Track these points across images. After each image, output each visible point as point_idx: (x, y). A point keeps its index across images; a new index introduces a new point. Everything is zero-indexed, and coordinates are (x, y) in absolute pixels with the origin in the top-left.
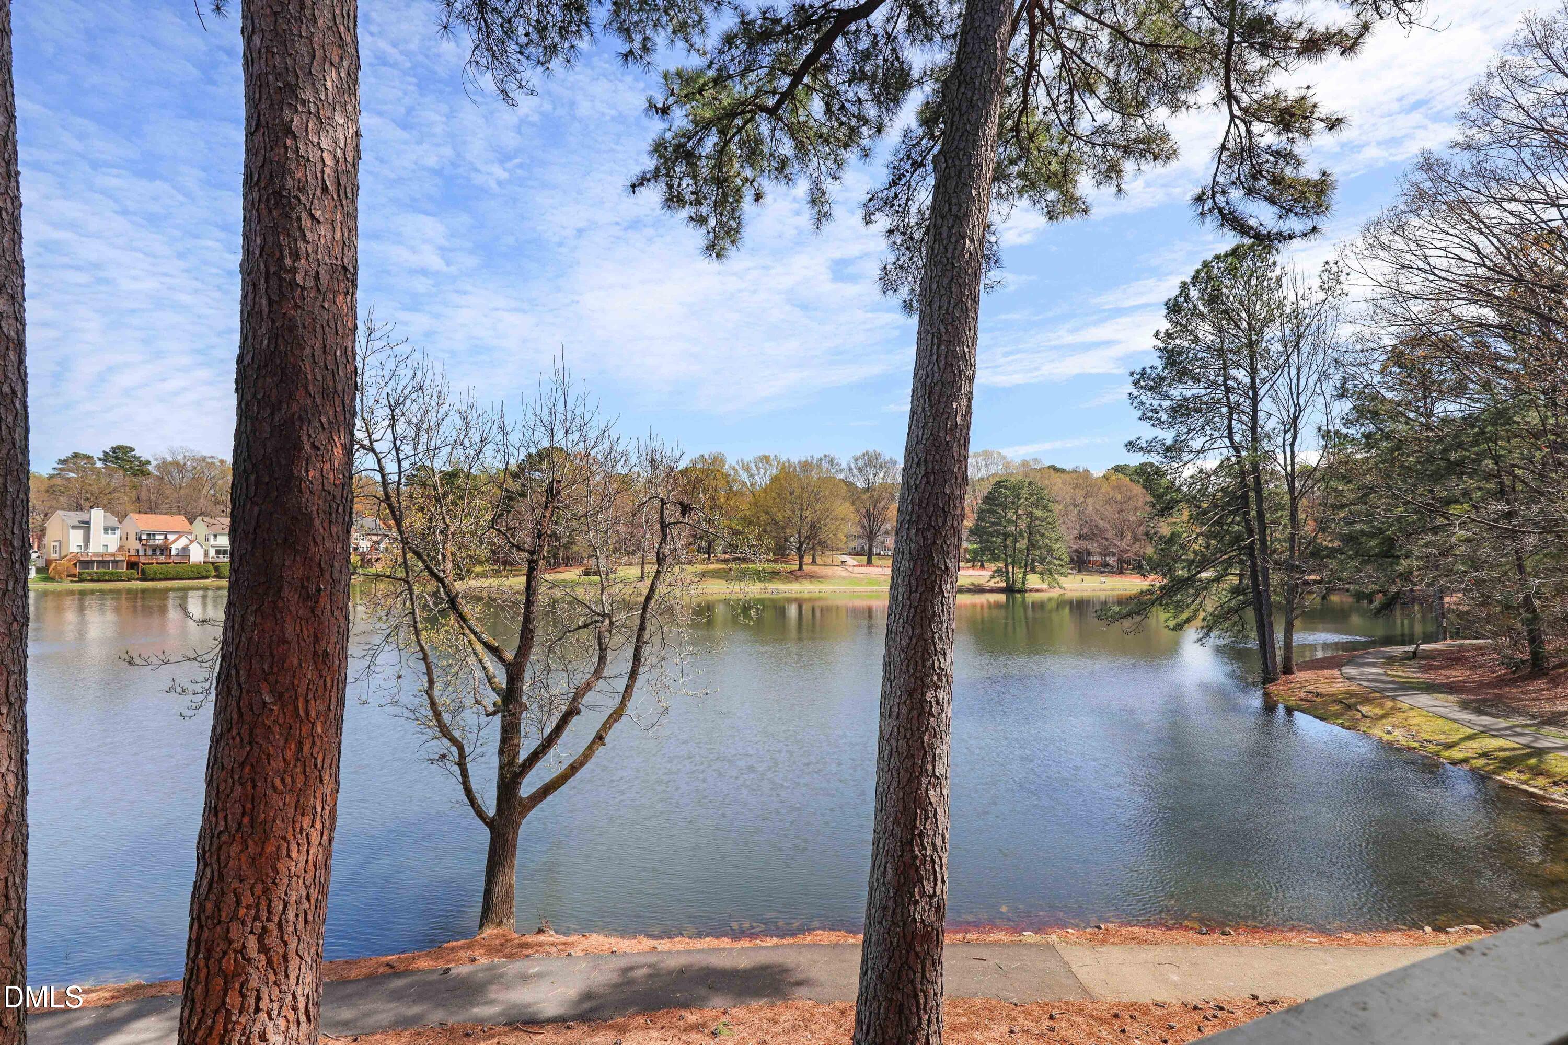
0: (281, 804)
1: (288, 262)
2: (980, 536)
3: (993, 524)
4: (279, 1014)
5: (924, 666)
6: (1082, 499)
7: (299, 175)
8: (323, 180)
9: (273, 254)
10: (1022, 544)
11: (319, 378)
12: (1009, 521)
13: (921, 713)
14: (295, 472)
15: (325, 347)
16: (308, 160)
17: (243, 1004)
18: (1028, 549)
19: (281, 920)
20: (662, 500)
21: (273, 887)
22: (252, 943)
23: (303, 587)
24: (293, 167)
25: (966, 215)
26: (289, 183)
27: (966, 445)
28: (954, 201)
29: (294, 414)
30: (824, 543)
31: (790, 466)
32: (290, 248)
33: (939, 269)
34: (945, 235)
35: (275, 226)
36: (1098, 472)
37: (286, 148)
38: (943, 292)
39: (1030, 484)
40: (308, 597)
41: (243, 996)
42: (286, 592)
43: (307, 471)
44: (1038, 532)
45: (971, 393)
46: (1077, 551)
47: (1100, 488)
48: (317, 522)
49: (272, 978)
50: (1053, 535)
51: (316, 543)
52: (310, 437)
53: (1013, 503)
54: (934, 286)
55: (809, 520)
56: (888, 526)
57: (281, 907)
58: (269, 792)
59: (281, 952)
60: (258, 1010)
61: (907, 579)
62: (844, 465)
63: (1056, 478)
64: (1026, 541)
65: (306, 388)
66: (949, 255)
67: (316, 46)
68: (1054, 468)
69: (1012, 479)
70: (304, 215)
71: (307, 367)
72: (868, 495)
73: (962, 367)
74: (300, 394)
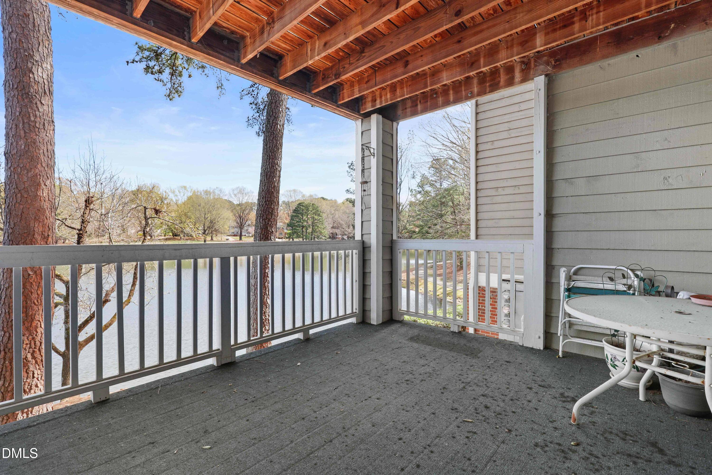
0: (37, 309)
1: (32, 119)
2: (292, 227)
3: (297, 222)
4: (41, 379)
5: (265, 262)
6: (334, 212)
7: (36, 87)
8: (45, 90)
9: (25, 115)
10: (310, 230)
11: (46, 161)
12: (304, 221)
13: (265, 276)
14: (38, 194)
15: (48, 150)
16: (39, 82)
17: (28, 376)
18: (312, 233)
19: (39, 348)
20: (145, 207)
21: (36, 337)
22: (29, 356)
23: (42, 234)
24: (33, 84)
25: (278, 117)
26: (32, 90)
27: (278, 192)
28: (274, 111)
29: (37, 173)
30: (217, 230)
31: (198, 192)
32: (33, 114)
33: (269, 133)
34: (271, 123)
35: (26, 106)
36: (340, 200)
37: (30, 77)
38: (270, 141)
39: (313, 204)
40: (45, 238)
41: (28, 373)
42: (36, 236)
43: (43, 194)
44: (316, 225)
45: (280, 176)
46: (332, 233)
47: (340, 207)
48: (47, 212)
49: (38, 367)
50: (322, 226)
51: (47, 219)
52: (44, 181)
53: (306, 213)
54: (268, 139)
55: (209, 219)
56: (249, 222)
57: (39, 344)
58: (33, 305)
59: (41, 359)
60: (33, 377)
61: (259, 235)
62: (227, 192)
63: (324, 202)
64: (311, 229)
65: (42, 164)
66: (272, 130)
67: (40, 41)
68: (323, 198)
69: (305, 202)
70: (38, 102)
71: (42, 157)
72: (240, 207)
73: (277, 167)
74: (39, 166)
